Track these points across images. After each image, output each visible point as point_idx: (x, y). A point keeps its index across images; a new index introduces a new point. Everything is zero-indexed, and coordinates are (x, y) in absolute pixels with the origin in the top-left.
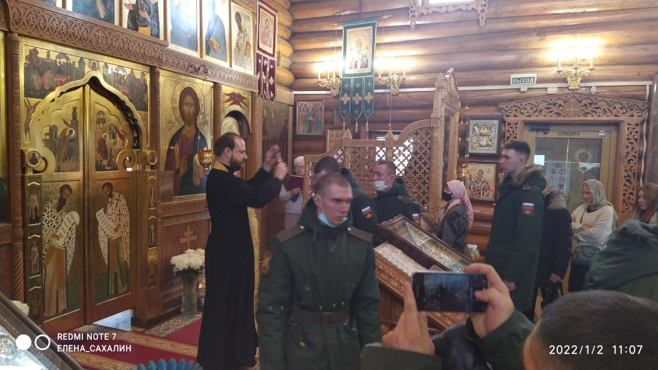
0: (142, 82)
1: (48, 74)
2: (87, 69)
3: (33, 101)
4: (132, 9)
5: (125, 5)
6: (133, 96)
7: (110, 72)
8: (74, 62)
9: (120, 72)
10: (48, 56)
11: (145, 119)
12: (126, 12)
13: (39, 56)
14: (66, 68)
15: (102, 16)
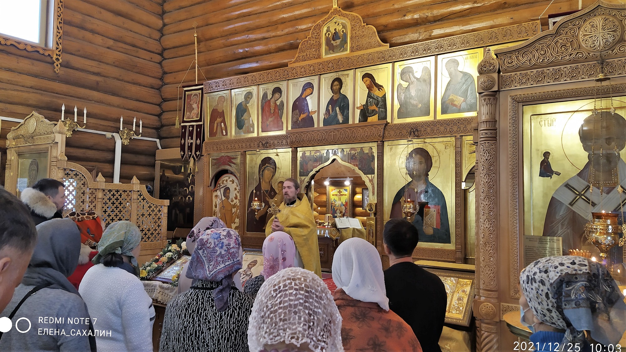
0: (370, 154)
1: (311, 163)
2: (331, 155)
3: (303, 178)
4: (362, 108)
5: (357, 108)
6: (362, 166)
7: (345, 153)
8: (323, 154)
9: (353, 152)
10: (310, 154)
11: (371, 181)
12: (358, 112)
13: (306, 155)
14: (319, 158)
15: (341, 122)
